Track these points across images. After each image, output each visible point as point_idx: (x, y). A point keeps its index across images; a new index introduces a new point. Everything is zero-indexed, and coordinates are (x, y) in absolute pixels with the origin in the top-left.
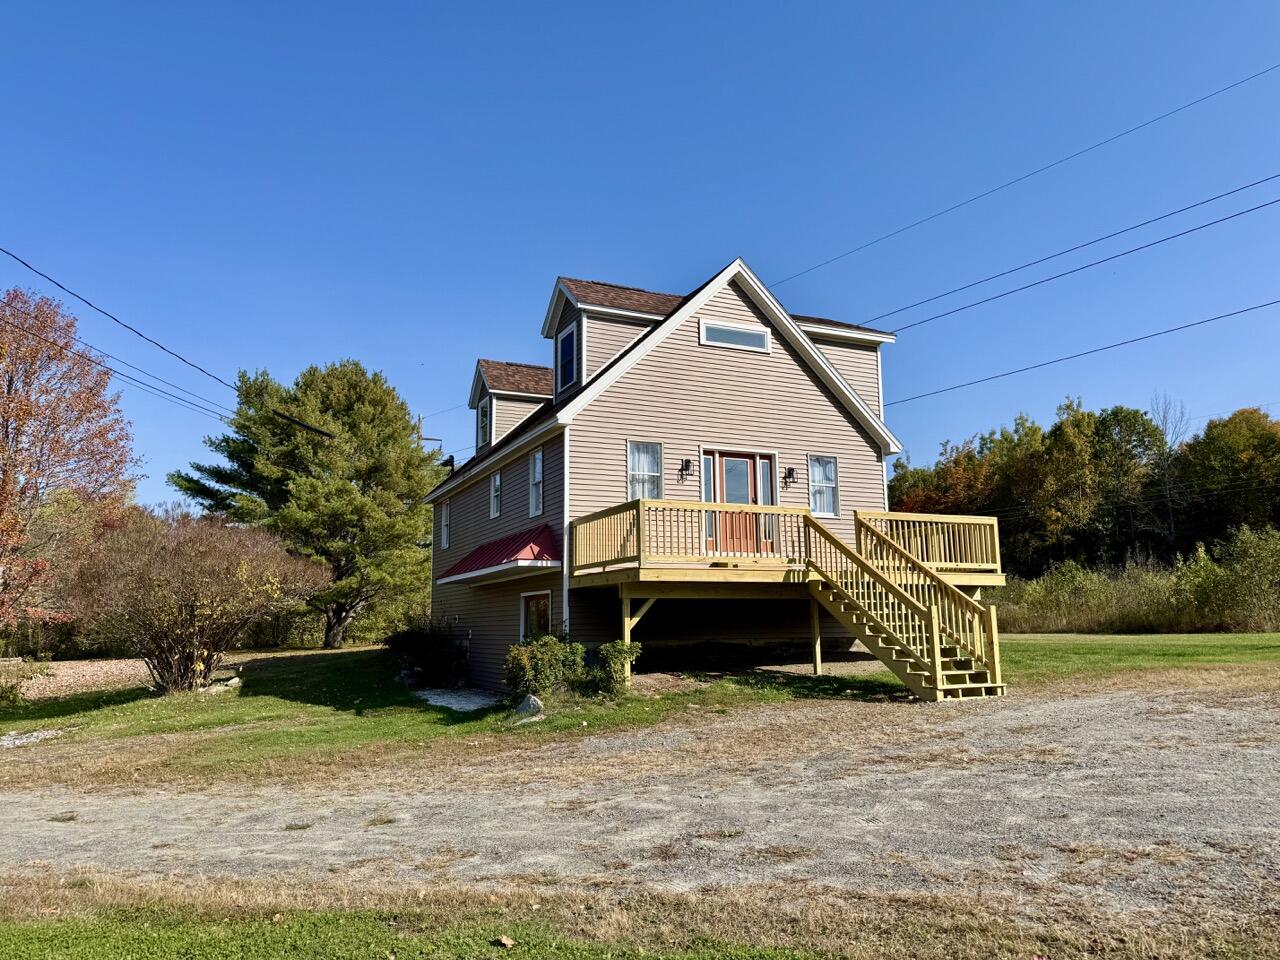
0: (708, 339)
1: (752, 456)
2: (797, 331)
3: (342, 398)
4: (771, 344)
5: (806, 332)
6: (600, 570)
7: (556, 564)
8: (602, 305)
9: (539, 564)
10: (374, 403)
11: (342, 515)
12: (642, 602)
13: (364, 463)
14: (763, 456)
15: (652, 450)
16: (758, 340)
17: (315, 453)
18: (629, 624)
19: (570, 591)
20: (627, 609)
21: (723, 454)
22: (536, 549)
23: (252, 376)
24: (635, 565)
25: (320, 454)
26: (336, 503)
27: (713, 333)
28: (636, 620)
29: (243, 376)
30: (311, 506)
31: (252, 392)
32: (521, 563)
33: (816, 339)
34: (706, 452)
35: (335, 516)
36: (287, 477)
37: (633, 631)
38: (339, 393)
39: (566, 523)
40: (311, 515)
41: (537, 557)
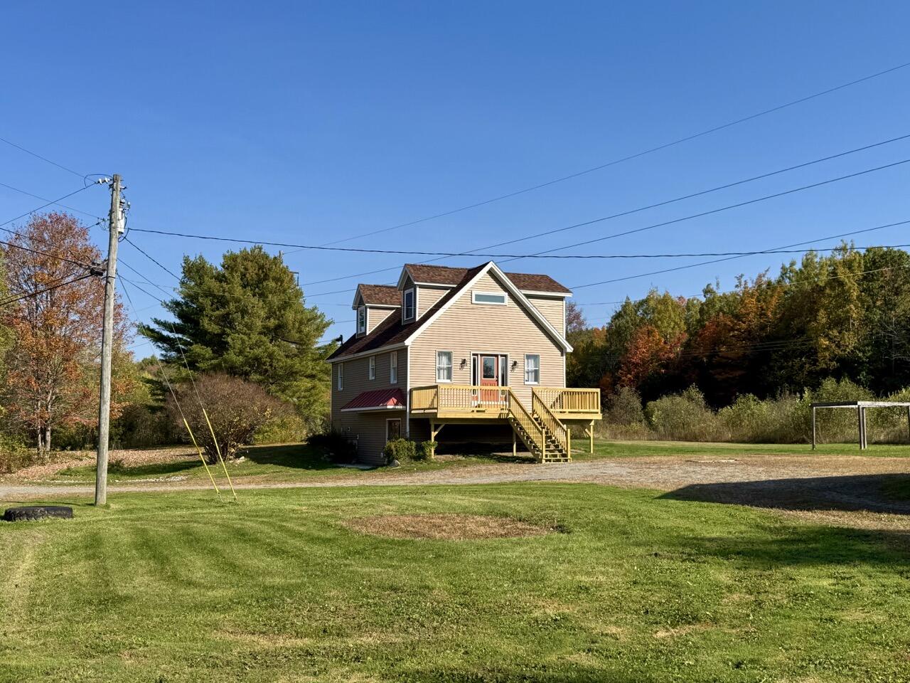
0: (476, 300)
1: (497, 356)
2: (520, 294)
3: (254, 276)
4: (508, 300)
5: (525, 295)
6: (422, 411)
7: (404, 407)
8: (426, 282)
9: (397, 407)
10: (276, 280)
11: (260, 359)
12: (440, 425)
13: (272, 323)
14: (502, 356)
15: (449, 355)
16: (501, 299)
17: (243, 317)
18: (434, 434)
19: (410, 419)
20: (433, 428)
21: (482, 355)
22: (395, 401)
23: (192, 259)
24: (435, 411)
25: (246, 317)
26: (257, 351)
27: (479, 297)
28: (436, 433)
29: (186, 260)
30: (241, 352)
31: (194, 271)
32: (389, 407)
33: (528, 296)
34: (474, 355)
35: (257, 359)
36: (224, 333)
37: (435, 437)
38: (252, 273)
39: (408, 390)
40: (241, 359)
41: (396, 404)
